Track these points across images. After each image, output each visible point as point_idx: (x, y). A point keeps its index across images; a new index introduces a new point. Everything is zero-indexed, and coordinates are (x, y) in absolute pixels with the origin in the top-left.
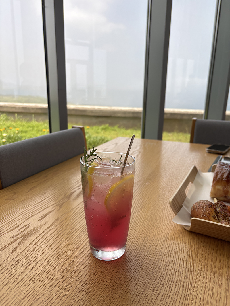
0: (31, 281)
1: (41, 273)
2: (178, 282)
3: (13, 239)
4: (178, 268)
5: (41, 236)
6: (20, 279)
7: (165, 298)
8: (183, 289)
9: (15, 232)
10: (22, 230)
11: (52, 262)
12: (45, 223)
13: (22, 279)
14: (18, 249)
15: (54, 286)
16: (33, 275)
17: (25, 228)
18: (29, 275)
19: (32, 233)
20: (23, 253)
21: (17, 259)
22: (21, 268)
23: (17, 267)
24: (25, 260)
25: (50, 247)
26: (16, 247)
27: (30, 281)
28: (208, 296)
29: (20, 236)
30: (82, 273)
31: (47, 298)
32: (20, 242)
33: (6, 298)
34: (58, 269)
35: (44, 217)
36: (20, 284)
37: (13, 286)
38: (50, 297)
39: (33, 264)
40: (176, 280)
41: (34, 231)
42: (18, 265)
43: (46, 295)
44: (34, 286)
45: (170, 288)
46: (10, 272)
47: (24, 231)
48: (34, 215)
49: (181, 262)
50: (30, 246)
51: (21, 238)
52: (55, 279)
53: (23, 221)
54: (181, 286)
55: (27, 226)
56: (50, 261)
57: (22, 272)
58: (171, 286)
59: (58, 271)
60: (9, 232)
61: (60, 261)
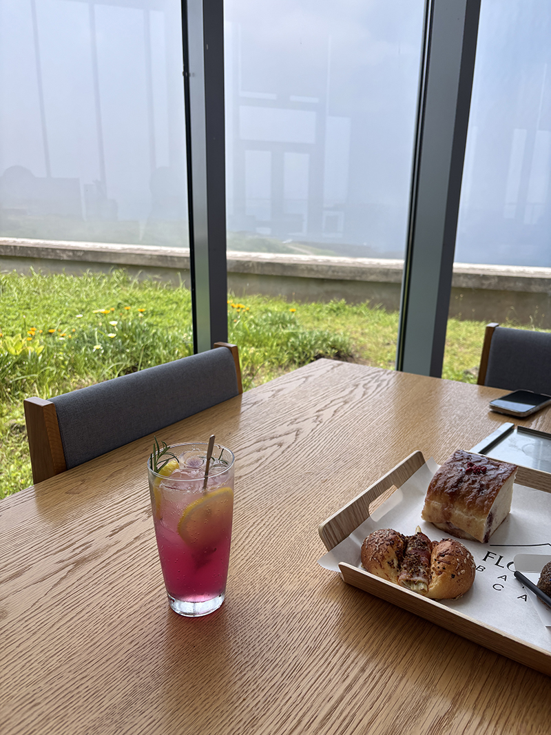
0: (69, 634)
1: (87, 623)
2: (281, 663)
3: (62, 565)
4: (293, 642)
5: (104, 564)
6: (55, 628)
7: (248, 684)
8: (282, 675)
9: (66, 554)
10: (77, 551)
11: (106, 608)
12: (117, 543)
13: (58, 629)
14: (64, 582)
15: (98, 644)
16: (74, 625)
17: (84, 547)
18: (68, 624)
19: (90, 558)
20: (69, 590)
21: (59, 597)
22: (60, 613)
23: (55, 611)
24: (70, 601)
25: (111, 584)
26: (62, 579)
27: (67, 633)
28: (315, 691)
29: (72, 560)
30: (143, 631)
31: (83, 660)
32: (69, 571)
33: (30, 653)
34: (112, 621)
35: (118, 532)
36: (53, 636)
37: (44, 637)
38: (88, 659)
39: (79, 609)
40: (278, 660)
41: (95, 555)
42: (58, 607)
43: (83, 656)
44: (70, 641)
45: (264, 670)
46: (45, 616)
47: (80, 552)
48: (102, 526)
49: (303, 634)
50: (82, 579)
51: (73, 564)
52: (103, 634)
53: (82, 536)
54: (282, 670)
55: (87, 545)
56: (104, 606)
57: (61, 619)
58: (267, 668)
59: (110, 624)
60: (59, 552)
61: (118, 608)
